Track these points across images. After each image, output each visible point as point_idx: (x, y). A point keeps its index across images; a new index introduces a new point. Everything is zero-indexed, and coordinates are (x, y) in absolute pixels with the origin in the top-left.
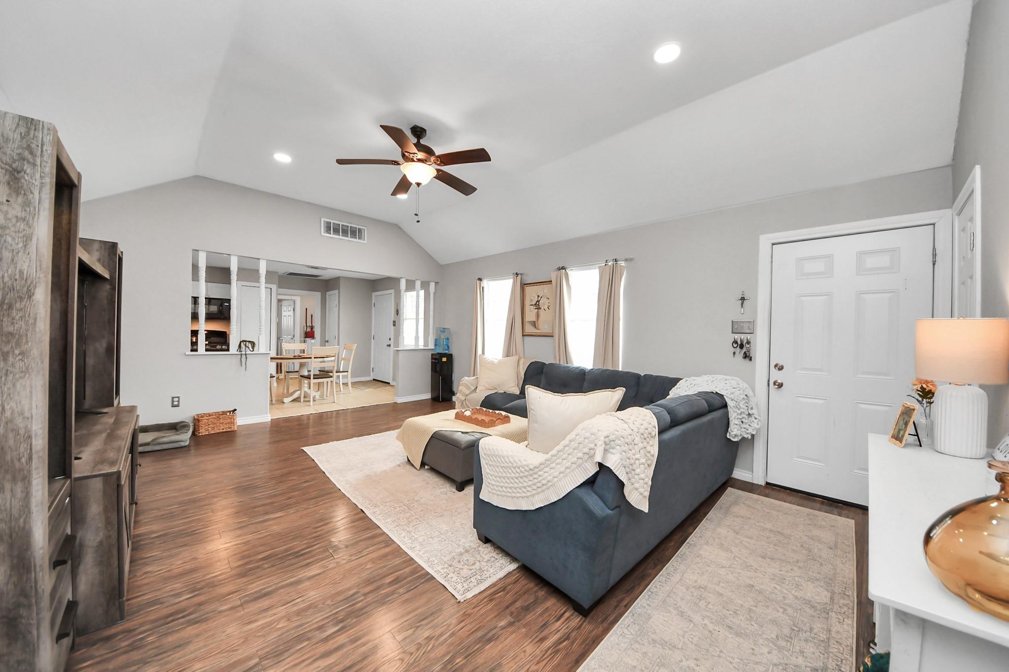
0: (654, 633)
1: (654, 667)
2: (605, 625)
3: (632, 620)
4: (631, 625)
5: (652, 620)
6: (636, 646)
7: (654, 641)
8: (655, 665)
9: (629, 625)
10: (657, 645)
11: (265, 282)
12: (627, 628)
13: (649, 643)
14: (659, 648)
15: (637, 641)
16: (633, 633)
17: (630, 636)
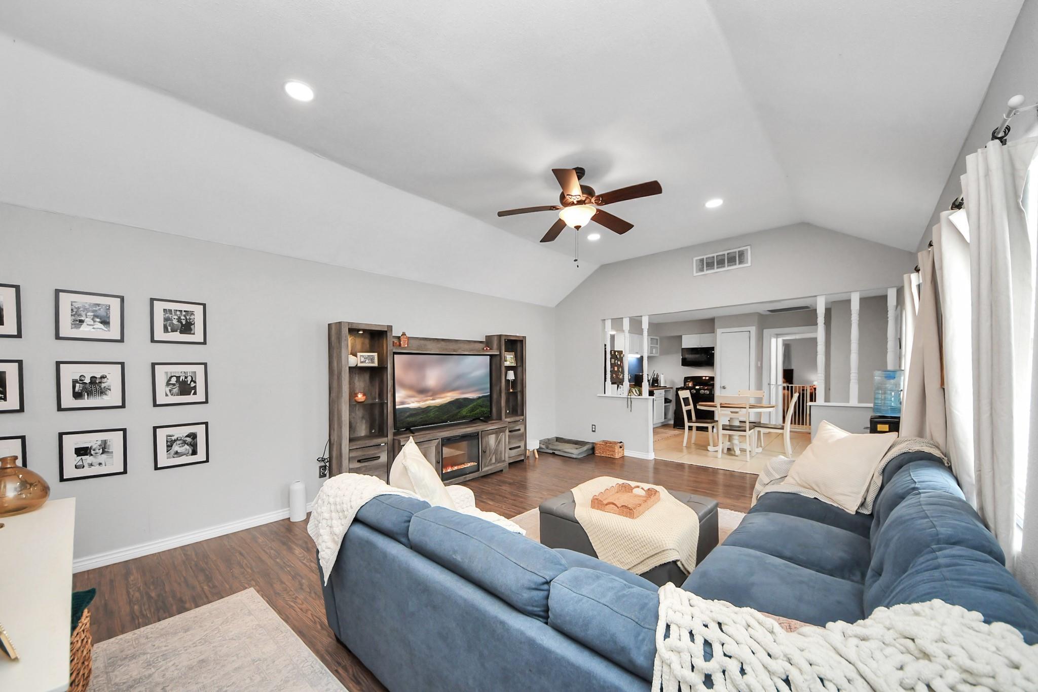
0: (294, 684)
1: (265, 674)
2: (323, 652)
3: (317, 671)
4: (312, 669)
5: (309, 686)
6: (290, 667)
7: (287, 682)
8: (266, 676)
9: (313, 668)
10: (282, 682)
11: (647, 335)
12: (311, 665)
13: (287, 677)
14: (278, 683)
15: (294, 668)
16: (303, 669)
17: (302, 665)
